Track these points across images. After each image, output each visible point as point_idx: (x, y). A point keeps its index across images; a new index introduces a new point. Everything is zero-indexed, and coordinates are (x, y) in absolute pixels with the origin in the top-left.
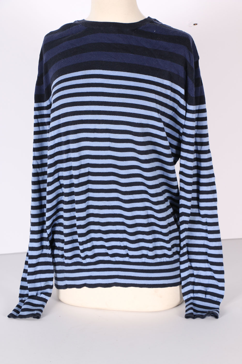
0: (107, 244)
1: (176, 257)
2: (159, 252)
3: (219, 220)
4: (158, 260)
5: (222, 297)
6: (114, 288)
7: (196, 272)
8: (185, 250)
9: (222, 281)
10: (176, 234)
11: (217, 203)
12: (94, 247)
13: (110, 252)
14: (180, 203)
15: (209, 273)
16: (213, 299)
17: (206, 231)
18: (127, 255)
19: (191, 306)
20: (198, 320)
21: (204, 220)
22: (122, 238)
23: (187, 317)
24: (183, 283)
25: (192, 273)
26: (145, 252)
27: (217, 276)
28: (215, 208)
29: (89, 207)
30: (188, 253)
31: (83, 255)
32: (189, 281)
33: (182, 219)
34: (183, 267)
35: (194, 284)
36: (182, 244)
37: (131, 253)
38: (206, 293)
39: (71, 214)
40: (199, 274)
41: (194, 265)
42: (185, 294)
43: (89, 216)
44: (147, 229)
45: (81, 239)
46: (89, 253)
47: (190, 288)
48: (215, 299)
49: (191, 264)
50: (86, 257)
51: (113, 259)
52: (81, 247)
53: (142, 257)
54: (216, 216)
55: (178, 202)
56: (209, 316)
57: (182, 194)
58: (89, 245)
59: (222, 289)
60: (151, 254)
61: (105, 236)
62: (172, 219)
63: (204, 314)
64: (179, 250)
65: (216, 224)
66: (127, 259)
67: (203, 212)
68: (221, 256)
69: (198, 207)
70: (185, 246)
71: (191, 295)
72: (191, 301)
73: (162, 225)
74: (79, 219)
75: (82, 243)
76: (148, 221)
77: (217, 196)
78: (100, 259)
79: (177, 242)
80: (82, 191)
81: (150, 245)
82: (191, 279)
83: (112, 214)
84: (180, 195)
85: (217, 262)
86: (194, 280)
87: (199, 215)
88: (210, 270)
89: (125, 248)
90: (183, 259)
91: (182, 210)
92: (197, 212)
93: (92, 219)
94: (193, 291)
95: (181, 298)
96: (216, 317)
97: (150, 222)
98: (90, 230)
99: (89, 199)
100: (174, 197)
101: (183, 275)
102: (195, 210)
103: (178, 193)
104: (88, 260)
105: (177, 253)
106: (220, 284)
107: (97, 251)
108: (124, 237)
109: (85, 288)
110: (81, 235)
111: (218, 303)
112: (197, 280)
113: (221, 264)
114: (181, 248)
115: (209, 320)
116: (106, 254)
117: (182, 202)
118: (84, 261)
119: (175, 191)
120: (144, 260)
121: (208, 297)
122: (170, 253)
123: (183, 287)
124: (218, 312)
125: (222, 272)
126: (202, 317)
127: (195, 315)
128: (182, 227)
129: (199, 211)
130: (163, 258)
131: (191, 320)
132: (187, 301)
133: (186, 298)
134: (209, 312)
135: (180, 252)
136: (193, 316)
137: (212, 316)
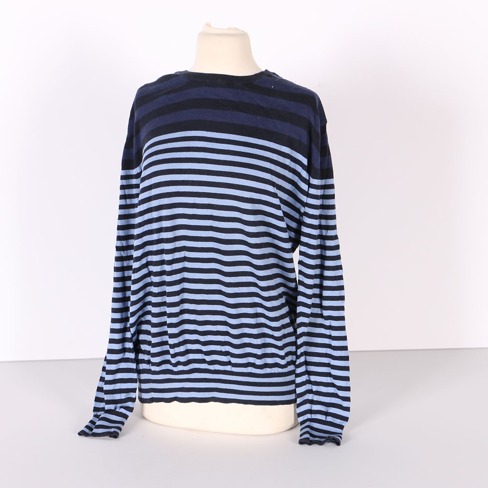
0: (205, 349)
1: (291, 368)
2: (270, 361)
3: (346, 323)
4: (268, 371)
5: (346, 419)
6: (212, 403)
7: (315, 388)
8: (302, 359)
9: (347, 399)
10: (292, 339)
11: (344, 303)
12: (188, 352)
13: (208, 358)
14: (298, 301)
15: (331, 390)
16: (335, 422)
17: (330, 337)
18: (229, 363)
19: (308, 429)
20: (315, 447)
21: (327, 323)
22: (223, 341)
23: (302, 442)
24: (299, 401)
25: (310, 389)
26: (251, 360)
27: (342, 393)
28: (342, 308)
29: (183, 301)
30: (306, 363)
31: (173, 361)
32: (306, 399)
33: (300, 320)
34: (299, 380)
35: (312, 402)
36: (299, 352)
37: (234, 360)
38: (327, 414)
39: (161, 309)
40: (319, 390)
41: (313, 378)
42: (300, 415)
43: (183, 312)
44: (255, 331)
45: (172, 341)
46: (182, 359)
47: (307, 407)
48: (338, 421)
49: (309, 378)
50: (178, 363)
51: (212, 367)
52: (172, 351)
53: (248, 367)
54: (342, 318)
55: (296, 299)
56: (329, 442)
57: (301, 289)
58: (182, 349)
59: (347, 409)
60: (259, 362)
61: (202, 339)
62: (287, 320)
63: (323, 440)
64: (294, 360)
65: (343, 328)
66: (228, 368)
67: (326, 313)
68: (347, 369)
69: (320, 306)
70: (302, 354)
71: (308, 416)
72: (308, 423)
73: (274, 327)
74: (171, 315)
75: (173, 346)
76: (257, 321)
77: (345, 293)
78: (195, 367)
79: (293, 349)
80: (175, 281)
81: (259, 352)
82: (309, 397)
83: (212, 311)
84: (298, 290)
85: (342, 376)
86: (313, 397)
87: (321, 316)
88: (332, 385)
89: (227, 353)
90: (299, 370)
91: (300, 309)
92: (320, 313)
93: (186, 316)
94: (310, 412)
95: (296, 420)
96: (338, 443)
97: (259, 322)
98: (184, 330)
99: (184, 290)
100: (290, 292)
101: (299, 390)
102: (317, 311)
103: (296, 288)
104: (181, 368)
105: (292, 363)
106: (345, 404)
107: (192, 356)
108: (226, 340)
109: (175, 402)
110: (172, 336)
111: (341, 427)
112: (316, 398)
113: (347, 379)
114: (298, 357)
115: (329, 447)
116: (203, 361)
117: (301, 299)
118: (175, 369)
119: (293, 285)
120: (250, 370)
121: (330, 419)
122: (283, 362)
123: (299, 405)
124: (341, 438)
125: (348, 389)
126: (321, 443)
127: (311, 441)
128: (300, 330)
129: (321, 311)
130: (274, 369)
131: (306, 447)
132: (302, 423)
133: (301, 419)
134: (329, 437)
135: (296, 361)
136: (309, 442)
137: (333, 442)
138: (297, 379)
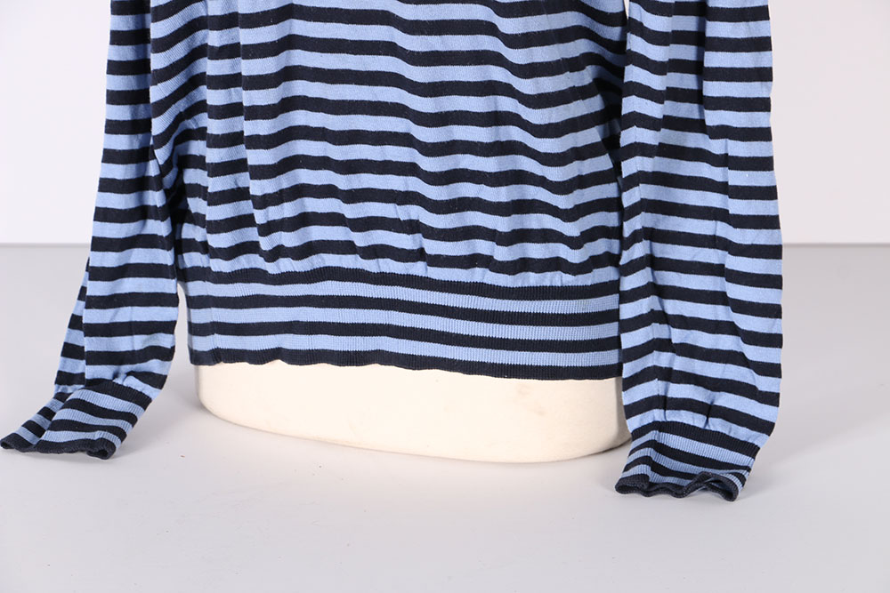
0: (352, 211)
1: (605, 274)
2: (536, 251)
3: (776, 148)
4: (532, 279)
5: (766, 427)
6: (374, 369)
7: (678, 335)
8: (639, 250)
9: (773, 370)
10: (608, 191)
11: (769, 89)
12: (305, 220)
13: (361, 239)
14: (626, 80)
15: (727, 342)
16: (732, 435)
17: (723, 188)
18: (420, 255)
19: (647, 452)
20: (663, 502)
21: (717, 147)
22: (402, 190)
23: (624, 487)
24: (629, 369)
25: (665, 336)
26: (483, 247)
27: (754, 353)
28: (763, 105)
29: (290, 73)
30: (652, 262)
31: (266, 243)
32: (650, 365)
33: (630, 136)
34: (629, 311)
35: (668, 375)
36: (629, 227)
37: (433, 247)
38: (709, 410)
39: (230, 94)
40: (690, 342)
41: (674, 307)
42: (631, 410)
43: (289, 104)
44: (490, 165)
45: (259, 187)
46: (289, 239)
47: (653, 388)
48: (742, 433)
49: (662, 306)
50: (277, 253)
51: (371, 266)
52: (261, 217)
53: (474, 266)
54: (764, 134)
55: (621, 73)
56: (705, 490)
57: (636, 44)
58: (288, 210)
59: (772, 399)
60: (502, 254)
61: (343, 182)
62: (592, 135)
63: (686, 482)
64: (615, 251)
65: (765, 164)
66: (418, 269)
67: (714, 118)
68: (774, 282)
69: (697, 97)
70: (637, 236)
71: (657, 415)
72: (651, 436)
73: (545, 154)
74: (255, 113)
75: (264, 202)
76: (497, 135)
77: (774, 59)
78: (327, 264)
79: (611, 219)
80: (264, 13)
81: (502, 224)
82: (662, 359)
83: (370, 102)
84: (628, 47)
85: (758, 304)
86: (671, 361)
87: (699, 126)
88: (729, 328)
89: (412, 227)
90: (630, 282)
91: (631, 104)
92: (696, 116)
93: (301, 118)
94: (663, 402)
96: (729, 494)
97: (503, 139)
98: (294, 156)
99: (291, 42)
100: (608, 55)
101: (630, 340)
102: (688, 110)
103: (623, 42)
104: (286, 265)
105: (610, 259)
106: (764, 384)
107: (317, 233)
108: (411, 189)
109: (278, 365)
110: (261, 172)
111: (751, 450)
112: (680, 363)
113: (774, 311)
114: (626, 244)
115: (704, 505)
116: (347, 248)
117: (634, 74)
118: (272, 268)
119: (613, 33)
120: (479, 275)
121: (717, 425)
122: (575, 256)
123: (629, 383)
124: (743, 479)
125: (774, 341)
126: (678, 492)
127: (652, 485)
128: (630, 166)
129: (701, 113)
130: (549, 274)
131: (636, 500)
132: (639, 433)
133: (635, 423)
134: (704, 476)
135: (619, 257)
136: (646, 487)
137: (714, 489)
138: (622, 306)
